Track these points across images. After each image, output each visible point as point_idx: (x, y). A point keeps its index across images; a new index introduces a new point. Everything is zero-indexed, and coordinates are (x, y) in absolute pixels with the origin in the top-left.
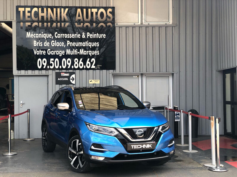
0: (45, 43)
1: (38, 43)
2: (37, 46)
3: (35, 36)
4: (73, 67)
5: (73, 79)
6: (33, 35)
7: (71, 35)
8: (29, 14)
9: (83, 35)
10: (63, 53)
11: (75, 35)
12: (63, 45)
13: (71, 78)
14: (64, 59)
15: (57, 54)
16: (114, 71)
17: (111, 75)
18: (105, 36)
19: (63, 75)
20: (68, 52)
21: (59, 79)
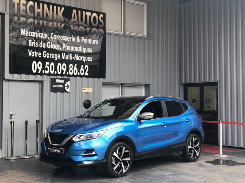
0: (40, 43)
1: (33, 43)
2: (33, 46)
3: (30, 34)
4: (68, 73)
5: (68, 87)
6: (28, 33)
7: (67, 38)
8: (24, 8)
9: (78, 39)
10: (59, 57)
11: (71, 38)
12: (58, 48)
13: (66, 85)
14: (59, 64)
15: (53, 57)
16: (104, 80)
17: (101, 84)
18: (97, 42)
19: (59, 82)
20: (64, 56)
21: (54, 85)
